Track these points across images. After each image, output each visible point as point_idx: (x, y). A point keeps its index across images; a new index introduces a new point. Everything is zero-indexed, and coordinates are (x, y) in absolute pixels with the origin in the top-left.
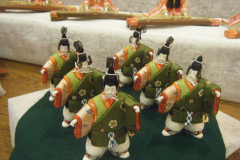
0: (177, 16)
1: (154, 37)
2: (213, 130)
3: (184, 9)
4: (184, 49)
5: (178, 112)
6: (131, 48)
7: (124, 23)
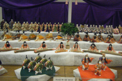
0: (45, 49)
1: (42, 54)
2: (53, 68)
3: (46, 47)
4: (47, 56)
5: (48, 66)
6: (38, 57)
7: (33, 52)
